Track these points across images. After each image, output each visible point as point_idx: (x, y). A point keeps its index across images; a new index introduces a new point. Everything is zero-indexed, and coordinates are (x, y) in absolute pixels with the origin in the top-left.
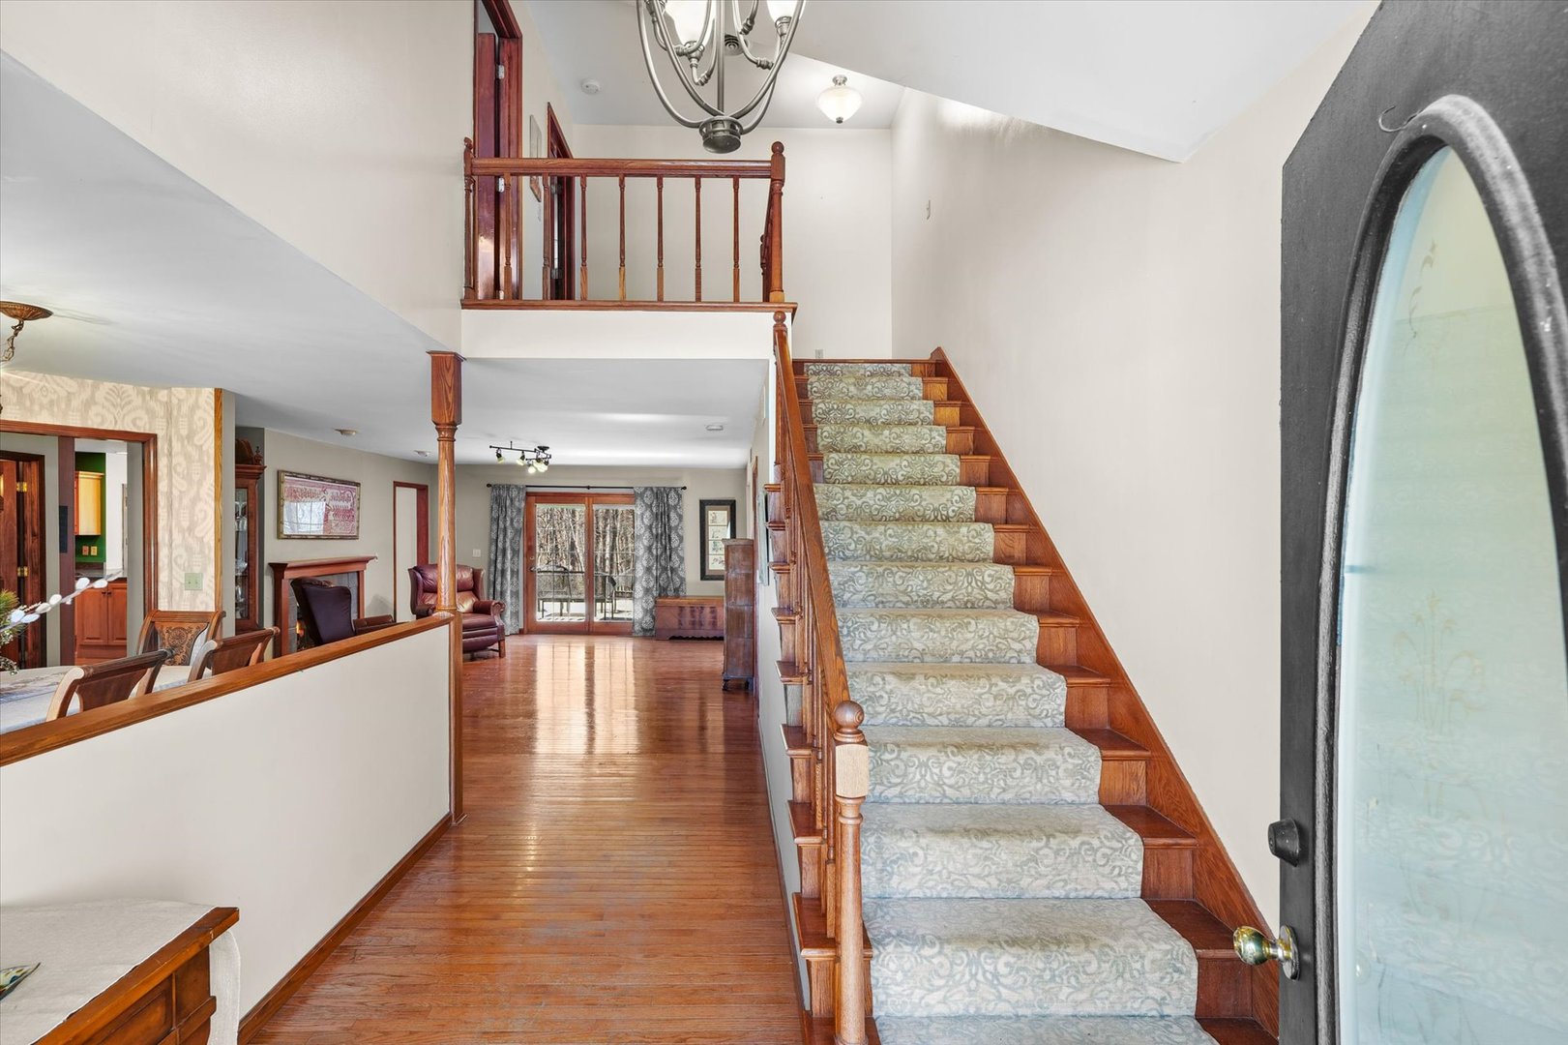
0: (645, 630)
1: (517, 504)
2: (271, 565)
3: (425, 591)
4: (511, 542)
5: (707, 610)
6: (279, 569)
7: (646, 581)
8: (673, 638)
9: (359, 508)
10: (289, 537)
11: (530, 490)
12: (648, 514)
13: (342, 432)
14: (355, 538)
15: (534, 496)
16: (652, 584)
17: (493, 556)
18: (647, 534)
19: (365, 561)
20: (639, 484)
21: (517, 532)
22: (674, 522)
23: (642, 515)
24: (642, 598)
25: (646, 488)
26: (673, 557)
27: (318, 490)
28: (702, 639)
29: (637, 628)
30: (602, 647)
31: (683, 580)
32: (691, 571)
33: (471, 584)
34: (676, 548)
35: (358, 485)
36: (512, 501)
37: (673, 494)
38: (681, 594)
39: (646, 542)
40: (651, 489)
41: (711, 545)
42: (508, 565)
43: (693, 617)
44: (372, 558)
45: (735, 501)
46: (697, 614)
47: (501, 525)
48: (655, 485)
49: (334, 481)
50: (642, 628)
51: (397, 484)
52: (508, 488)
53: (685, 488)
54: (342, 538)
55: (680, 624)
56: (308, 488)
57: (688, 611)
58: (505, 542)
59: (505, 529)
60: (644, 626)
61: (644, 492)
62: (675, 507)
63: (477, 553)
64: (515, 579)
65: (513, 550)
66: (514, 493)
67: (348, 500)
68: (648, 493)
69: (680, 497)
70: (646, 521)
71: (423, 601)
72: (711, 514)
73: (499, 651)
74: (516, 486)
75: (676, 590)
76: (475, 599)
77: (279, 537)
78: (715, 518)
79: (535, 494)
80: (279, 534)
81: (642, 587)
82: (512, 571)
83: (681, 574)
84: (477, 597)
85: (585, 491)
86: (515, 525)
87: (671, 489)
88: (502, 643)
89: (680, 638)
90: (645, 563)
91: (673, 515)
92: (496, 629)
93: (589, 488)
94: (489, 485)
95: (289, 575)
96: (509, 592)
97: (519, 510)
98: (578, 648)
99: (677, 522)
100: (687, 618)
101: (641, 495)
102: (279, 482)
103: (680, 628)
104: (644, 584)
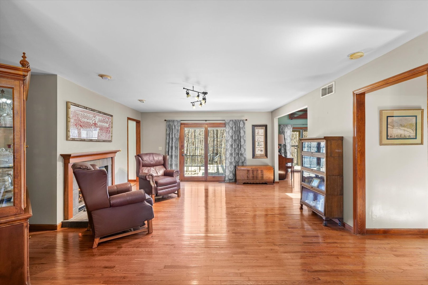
0: (230, 180)
1: (177, 128)
2: (62, 155)
3: (143, 166)
4: (175, 144)
5: (259, 172)
6: (66, 158)
7: (230, 159)
8: (244, 183)
9: (112, 127)
10: (73, 140)
11: (182, 122)
12: (231, 131)
13: (102, 76)
14: (110, 141)
15: (183, 125)
16: (233, 160)
17: (167, 150)
18: (231, 140)
19: (115, 152)
20: (227, 118)
21: (177, 139)
22: (242, 134)
23: (229, 131)
24: (229, 166)
25: (230, 120)
26: (242, 149)
27: (91, 116)
28: (257, 184)
29: (227, 179)
30: (211, 187)
31: (245, 158)
32: (248, 154)
33: (162, 162)
34: (243, 145)
35: (112, 116)
36: (175, 126)
37: (242, 122)
38: (244, 164)
39: (230, 143)
40: (233, 120)
41: (257, 144)
42: (174, 153)
43: (253, 174)
44: (118, 151)
45: (267, 125)
46: (255, 173)
47: (171, 137)
48: (234, 119)
49: (100, 112)
50: (229, 179)
51: (129, 119)
52: (173, 121)
53: (246, 120)
54: (104, 141)
55: (248, 177)
56: (85, 114)
57: (251, 172)
58: (172, 144)
59: (172, 138)
60: (230, 178)
61: (229, 122)
62: (243, 128)
63: (160, 148)
64: (176, 159)
65: (175, 147)
66: (176, 124)
67: (107, 123)
68: (231, 122)
69: (244, 124)
70: (230, 134)
71: (142, 171)
72: (257, 130)
73: (178, 194)
74: (177, 121)
75: (243, 163)
76: (165, 169)
77: (67, 139)
78: (258, 132)
79: (184, 124)
80: (67, 138)
81: (229, 161)
82: (175, 155)
83: (245, 156)
84: (166, 168)
85: (204, 122)
86: (176, 136)
87: (241, 120)
88: (179, 190)
89: (248, 183)
90: (230, 152)
91: (242, 131)
92: (177, 184)
93: (206, 121)
94: (165, 120)
95: (72, 161)
96: (174, 164)
97: (178, 130)
98: (201, 187)
99: (243, 134)
100: (251, 175)
101: (228, 123)
102: (67, 108)
103: (247, 179)
104: (230, 160)
